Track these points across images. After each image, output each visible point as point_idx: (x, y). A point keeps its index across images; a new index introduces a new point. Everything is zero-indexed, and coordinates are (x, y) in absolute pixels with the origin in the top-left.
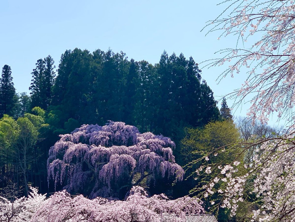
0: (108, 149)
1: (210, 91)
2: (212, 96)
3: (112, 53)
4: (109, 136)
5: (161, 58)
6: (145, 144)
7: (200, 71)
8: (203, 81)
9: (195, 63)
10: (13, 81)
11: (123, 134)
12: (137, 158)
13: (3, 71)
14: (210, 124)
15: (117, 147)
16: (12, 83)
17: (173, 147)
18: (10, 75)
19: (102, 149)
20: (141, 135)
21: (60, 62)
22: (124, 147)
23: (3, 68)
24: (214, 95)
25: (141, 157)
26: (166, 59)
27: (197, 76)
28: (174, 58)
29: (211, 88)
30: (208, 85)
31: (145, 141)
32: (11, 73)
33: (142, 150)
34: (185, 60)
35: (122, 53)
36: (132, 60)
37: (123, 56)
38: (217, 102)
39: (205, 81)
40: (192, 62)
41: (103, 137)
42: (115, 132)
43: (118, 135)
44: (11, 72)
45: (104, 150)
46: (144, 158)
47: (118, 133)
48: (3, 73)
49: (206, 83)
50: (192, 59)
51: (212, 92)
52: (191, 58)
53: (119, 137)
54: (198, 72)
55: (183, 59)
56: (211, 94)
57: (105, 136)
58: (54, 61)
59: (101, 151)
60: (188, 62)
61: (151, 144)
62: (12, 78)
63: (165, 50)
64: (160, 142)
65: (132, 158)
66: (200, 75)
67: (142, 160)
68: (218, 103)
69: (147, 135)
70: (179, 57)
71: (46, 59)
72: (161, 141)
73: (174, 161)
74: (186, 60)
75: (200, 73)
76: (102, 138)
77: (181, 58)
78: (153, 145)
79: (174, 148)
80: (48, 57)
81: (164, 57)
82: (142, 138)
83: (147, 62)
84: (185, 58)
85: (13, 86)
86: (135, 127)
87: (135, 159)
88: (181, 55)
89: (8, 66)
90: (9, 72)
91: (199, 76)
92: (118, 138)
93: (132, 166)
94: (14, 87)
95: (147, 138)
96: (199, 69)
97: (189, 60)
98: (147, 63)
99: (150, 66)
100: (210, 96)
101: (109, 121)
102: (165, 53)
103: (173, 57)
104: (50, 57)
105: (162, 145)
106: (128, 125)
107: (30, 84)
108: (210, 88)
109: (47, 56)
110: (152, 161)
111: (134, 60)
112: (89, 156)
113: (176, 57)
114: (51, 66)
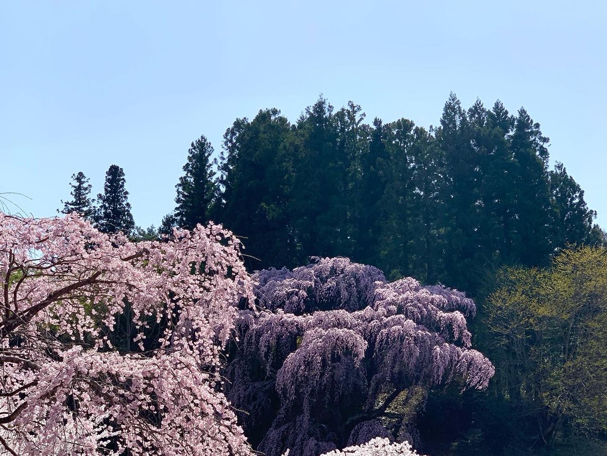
0: (300, 319)
1: (575, 188)
2: (582, 202)
3: (327, 107)
4: (309, 290)
5: (443, 112)
6: (393, 303)
7: (546, 140)
8: (555, 166)
9: (532, 122)
10: (129, 201)
11: (343, 285)
12: (370, 337)
13: (108, 180)
14: (566, 253)
15: (322, 314)
16: (128, 205)
17: (470, 312)
18: (123, 186)
19: (286, 318)
20: (388, 284)
21: (223, 147)
22: (342, 313)
23: (107, 173)
24: (585, 198)
25: (382, 334)
26: (455, 113)
27: (538, 153)
28: (479, 113)
29: (577, 181)
30: (569, 173)
31: (394, 298)
32: (123, 183)
33: (385, 318)
34: (506, 117)
35: (352, 106)
36: (377, 122)
37: (355, 112)
38: (594, 213)
39: (562, 165)
40: (524, 122)
41: (293, 292)
42: (324, 281)
43: (330, 287)
44: (123, 179)
45: (289, 320)
46: (388, 337)
47: (331, 283)
48: (108, 184)
49: (564, 170)
50: (525, 113)
51: (580, 189)
52: (522, 112)
53: (332, 290)
54: (541, 143)
55: (502, 116)
56: (578, 195)
57: (297, 290)
58: (212, 147)
59: (283, 325)
60: (514, 119)
61: (409, 304)
62: (126, 193)
63: (453, 93)
64: (433, 299)
65: (358, 337)
66: (546, 149)
67: (385, 341)
68: (596, 214)
69: (403, 284)
70: (492, 112)
71: (195, 144)
72: (437, 297)
73: (470, 345)
74: (509, 115)
75: (545, 145)
76: (289, 295)
77: (498, 114)
78: (414, 306)
79: (471, 316)
80: (199, 141)
81: (451, 109)
82: (388, 292)
83: (410, 121)
84: (507, 112)
85: (129, 211)
86: (375, 268)
87: (365, 339)
88: (497, 105)
89: (118, 167)
90: (119, 180)
91: (544, 152)
92: (330, 293)
93: (357, 355)
94: (131, 212)
95: (401, 290)
96: (543, 136)
97: (517, 115)
98: (412, 124)
99: (420, 132)
100: (577, 200)
101: (313, 257)
102: (453, 100)
103: (477, 109)
104: (205, 140)
105: (438, 306)
106: (356, 264)
107: (174, 209)
108: (575, 181)
109: (198, 137)
110: (409, 344)
111: (381, 122)
112: (254, 338)
113: (483, 110)
114: (207, 160)
